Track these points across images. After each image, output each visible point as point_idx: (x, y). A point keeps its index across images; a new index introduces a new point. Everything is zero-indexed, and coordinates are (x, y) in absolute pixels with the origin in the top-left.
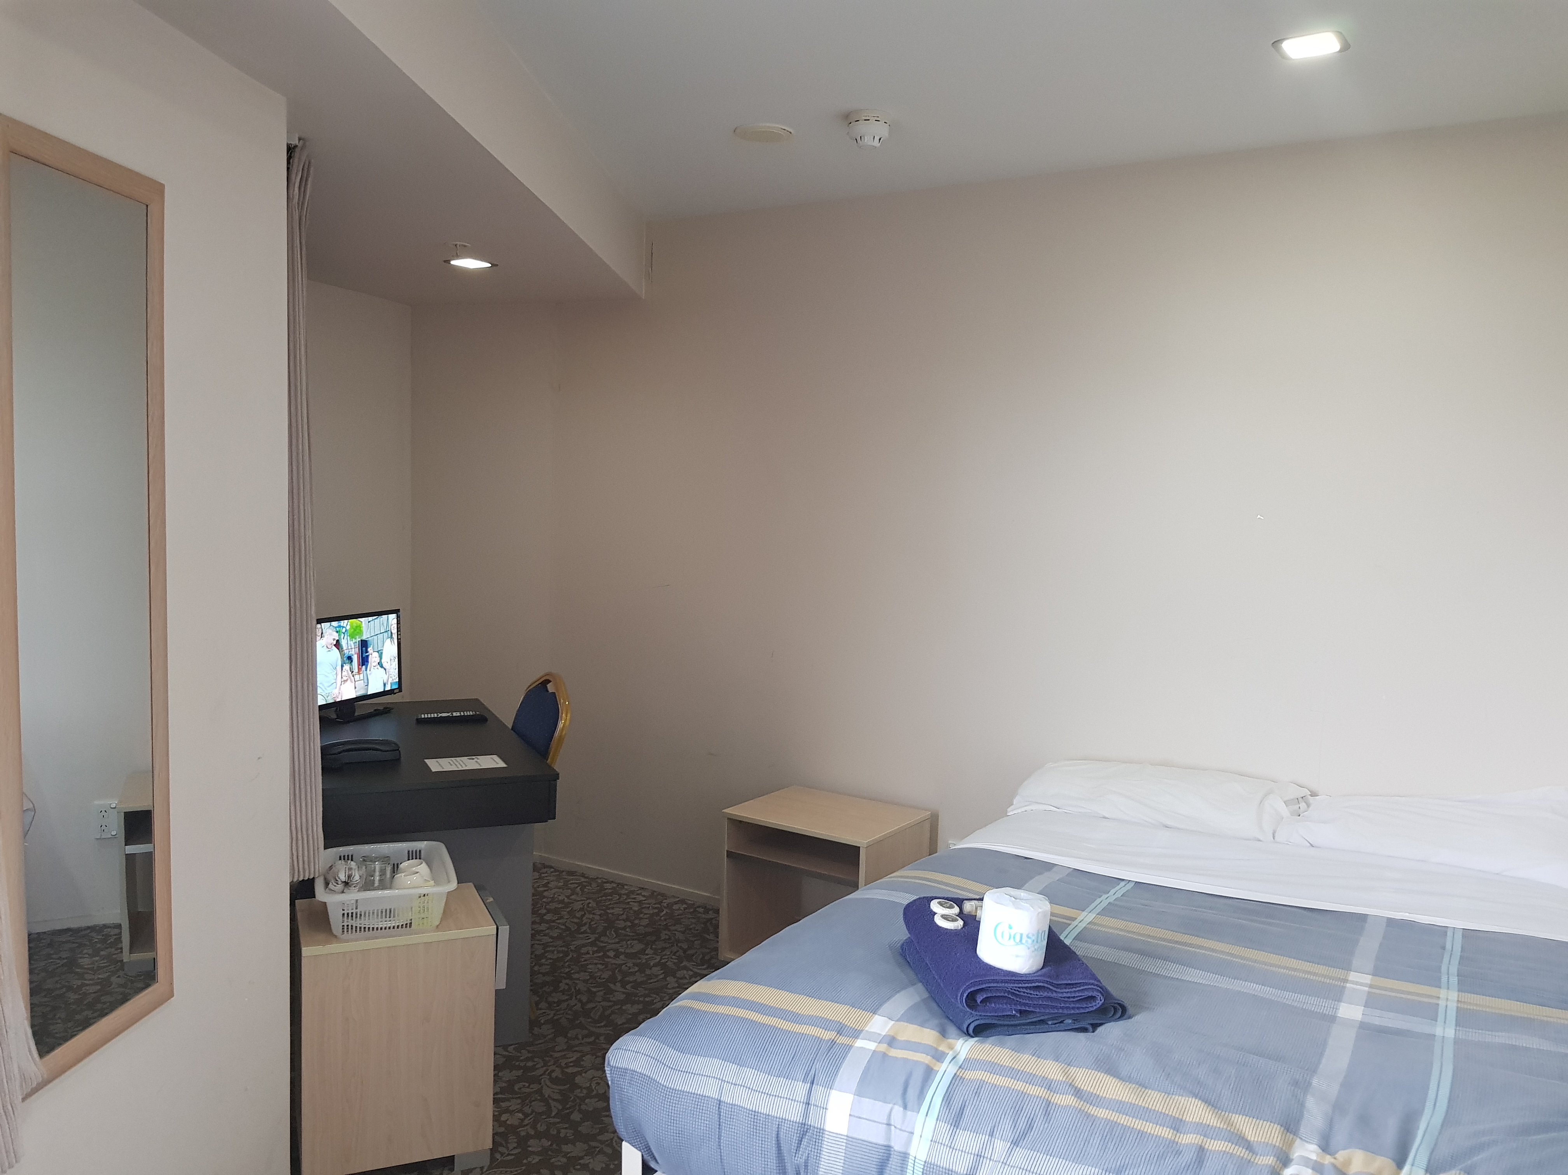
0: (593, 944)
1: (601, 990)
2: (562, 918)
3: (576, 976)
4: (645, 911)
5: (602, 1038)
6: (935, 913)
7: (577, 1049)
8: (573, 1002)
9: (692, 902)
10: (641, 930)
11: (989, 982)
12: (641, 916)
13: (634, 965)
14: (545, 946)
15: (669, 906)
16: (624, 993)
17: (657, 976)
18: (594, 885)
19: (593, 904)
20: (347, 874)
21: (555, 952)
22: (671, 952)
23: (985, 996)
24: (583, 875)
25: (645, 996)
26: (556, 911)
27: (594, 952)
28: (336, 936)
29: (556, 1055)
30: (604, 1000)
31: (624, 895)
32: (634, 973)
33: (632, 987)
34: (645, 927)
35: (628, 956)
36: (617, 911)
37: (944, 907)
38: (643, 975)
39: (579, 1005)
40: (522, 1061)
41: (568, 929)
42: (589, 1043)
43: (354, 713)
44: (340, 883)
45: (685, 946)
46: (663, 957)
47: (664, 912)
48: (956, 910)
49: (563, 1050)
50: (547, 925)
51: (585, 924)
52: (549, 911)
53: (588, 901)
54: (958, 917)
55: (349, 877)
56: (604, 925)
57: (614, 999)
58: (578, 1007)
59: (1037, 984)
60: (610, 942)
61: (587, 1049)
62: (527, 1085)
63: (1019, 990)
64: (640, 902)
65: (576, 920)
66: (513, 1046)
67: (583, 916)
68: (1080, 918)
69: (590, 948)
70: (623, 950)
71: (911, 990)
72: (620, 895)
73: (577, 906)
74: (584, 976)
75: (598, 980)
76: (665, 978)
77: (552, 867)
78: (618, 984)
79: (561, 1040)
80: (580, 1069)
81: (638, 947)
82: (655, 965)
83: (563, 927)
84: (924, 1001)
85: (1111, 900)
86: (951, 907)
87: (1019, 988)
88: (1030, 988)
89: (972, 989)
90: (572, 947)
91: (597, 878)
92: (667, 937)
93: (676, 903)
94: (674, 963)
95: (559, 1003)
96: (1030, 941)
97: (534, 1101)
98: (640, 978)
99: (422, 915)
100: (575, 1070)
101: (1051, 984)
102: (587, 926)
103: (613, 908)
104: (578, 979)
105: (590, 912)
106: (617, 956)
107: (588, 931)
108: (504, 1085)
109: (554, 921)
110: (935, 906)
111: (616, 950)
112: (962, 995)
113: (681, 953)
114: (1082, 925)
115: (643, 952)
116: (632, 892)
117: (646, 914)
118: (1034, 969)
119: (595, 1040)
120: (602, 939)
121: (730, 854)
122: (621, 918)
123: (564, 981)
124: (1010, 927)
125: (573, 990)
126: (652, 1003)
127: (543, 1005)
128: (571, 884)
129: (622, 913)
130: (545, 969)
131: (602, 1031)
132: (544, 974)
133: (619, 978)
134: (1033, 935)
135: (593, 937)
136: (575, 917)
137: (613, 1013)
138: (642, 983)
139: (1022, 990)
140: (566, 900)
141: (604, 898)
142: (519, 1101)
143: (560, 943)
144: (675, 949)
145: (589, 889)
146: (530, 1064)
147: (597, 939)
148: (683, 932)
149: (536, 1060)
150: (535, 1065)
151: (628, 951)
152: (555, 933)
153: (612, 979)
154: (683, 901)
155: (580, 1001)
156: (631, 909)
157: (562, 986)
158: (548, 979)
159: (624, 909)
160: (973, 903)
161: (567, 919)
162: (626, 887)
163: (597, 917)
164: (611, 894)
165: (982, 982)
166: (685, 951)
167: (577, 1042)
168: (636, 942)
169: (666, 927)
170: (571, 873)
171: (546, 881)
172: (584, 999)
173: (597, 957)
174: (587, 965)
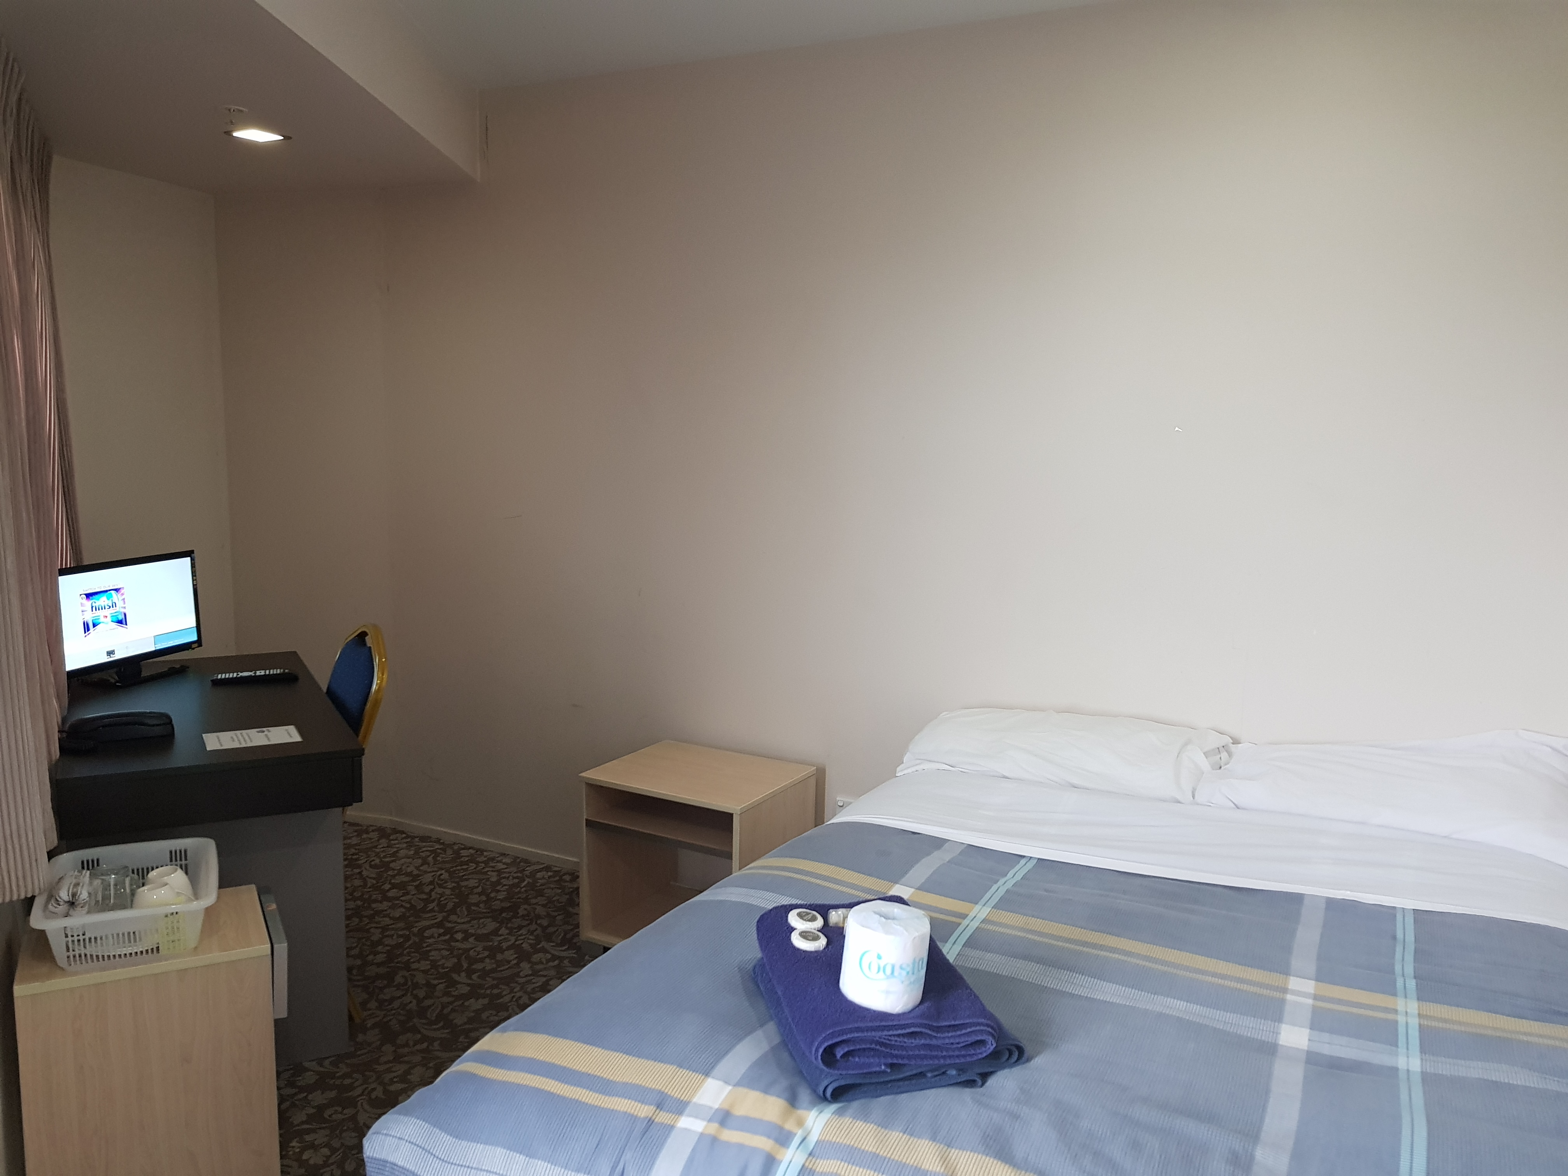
0: (440, 925)
1: (442, 983)
2: (408, 893)
3: (414, 966)
4: (504, 882)
5: (436, 1044)
6: (793, 929)
7: (406, 1059)
8: (408, 998)
9: (560, 869)
10: (497, 905)
11: (851, 1031)
12: (498, 888)
13: (485, 949)
14: (384, 929)
15: (533, 874)
16: (468, 985)
17: (509, 962)
18: (449, 851)
19: (445, 876)
20: (70, 892)
21: (395, 937)
22: (529, 931)
23: (846, 1050)
24: (438, 841)
25: (492, 987)
26: (402, 886)
27: (440, 935)
28: (62, 969)
29: (381, 1068)
30: (447, 994)
31: (482, 863)
32: (482, 960)
33: (479, 977)
34: (502, 901)
35: (478, 938)
36: (472, 883)
37: (805, 920)
38: (493, 961)
39: (415, 1002)
40: (339, 1078)
41: (413, 907)
42: (421, 1051)
43: (141, 674)
44: (61, 903)
45: (545, 923)
46: (520, 938)
47: (526, 882)
48: (820, 922)
49: (389, 1062)
50: (390, 904)
51: (433, 901)
52: (394, 886)
53: (439, 873)
54: (820, 934)
55: (74, 895)
56: (455, 900)
57: (456, 993)
58: (413, 1005)
59: (912, 1030)
60: (459, 921)
61: (417, 1058)
62: (340, 1109)
63: (890, 1038)
64: (499, 872)
65: (425, 897)
66: (330, 1060)
67: (432, 890)
68: (972, 915)
69: (434, 930)
70: (473, 931)
71: (759, 1033)
72: (477, 863)
73: (428, 878)
74: (424, 965)
75: (440, 970)
76: (517, 964)
77: (403, 832)
78: (463, 974)
79: (388, 1048)
80: (407, 1085)
81: (491, 925)
82: (508, 948)
83: (408, 905)
84: (773, 1049)
85: (1009, 885)
86: (813, 919)
87: (890, 1036)
88: (903, 1035)
89: (830, 1042)
90: (415, 930)
91: (454, 844)
92: (525, 912)
93: (540, 870)
94: (530, 945)
95: (392, 1000)
96: (904, 973)
97: (346, 1130)
98: (488, 964)
99: (172, 938)
100: (400, 1086)
101: (931, 1027)
102: (436, 902)
103: (467, 880)
104: (417, 969)
105: (440, 886)
106: (465, 939)
107: (436, 909)
108: (312, 1111)
109: (397, 898)
110: (793, 918)
111: (465, 932)
112: (817, 1050)
113: (539, 932)
114: (975, 924)
115: (495, 932)
116: (493, 859)
117: (505, 885)
118: (910, 1006)
119: (428, 1047)
120: (453, 918)
121: (589, 823)
122: (476, 891)
123: (401, 973)
124: (879, 957)
125: (410, 983)
126: (500, 996)
127: (373, 1004)
128: (422, 852)
129: (477, 885)
130: (380, 958)
131: (437, 1034)
132: (379, 965)
133: (465, 965)
134: (908, 965)
135: (440, 917)
136: (423, 892)
137: (453, 1010)
138: (493, 971)
139: (893, 1038)
140: (416, 872)
141: (459, 868)
142: (327, 1132)
143: (401, 925)
144: (533, 927)
145: (442, 858)
146: (347, 1081)
147: (445, 919)
148: (544, 906)
149: (355, 1075)
150: (353, 1083)
151: (480, 932)
152: (397, 913)
153: (457, 968)
154: (548, 868)
155: (416, 997)
156: (488, 880)
157: (399, 979)
158: (382, 970)
159: (480, 880)
160: (841, 911)
161: (413, 895)
162: (485, 853)
163: (448, 892)
164: (467, 863)
165: (843, 1032)
166: (544, 928)
167: (406, 1050)
168: (490, 920)
169: (526, 901)
170: (424, 839)
171: (395, 849)
172: (421, 993)
173: (442, 941)
174: (430, 951)
